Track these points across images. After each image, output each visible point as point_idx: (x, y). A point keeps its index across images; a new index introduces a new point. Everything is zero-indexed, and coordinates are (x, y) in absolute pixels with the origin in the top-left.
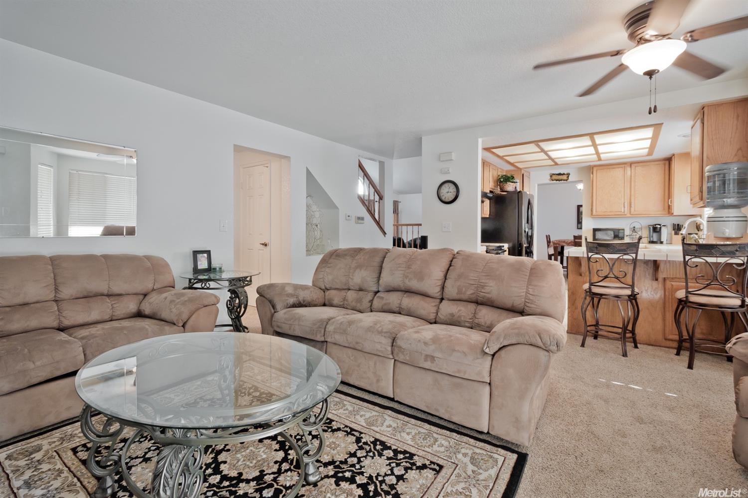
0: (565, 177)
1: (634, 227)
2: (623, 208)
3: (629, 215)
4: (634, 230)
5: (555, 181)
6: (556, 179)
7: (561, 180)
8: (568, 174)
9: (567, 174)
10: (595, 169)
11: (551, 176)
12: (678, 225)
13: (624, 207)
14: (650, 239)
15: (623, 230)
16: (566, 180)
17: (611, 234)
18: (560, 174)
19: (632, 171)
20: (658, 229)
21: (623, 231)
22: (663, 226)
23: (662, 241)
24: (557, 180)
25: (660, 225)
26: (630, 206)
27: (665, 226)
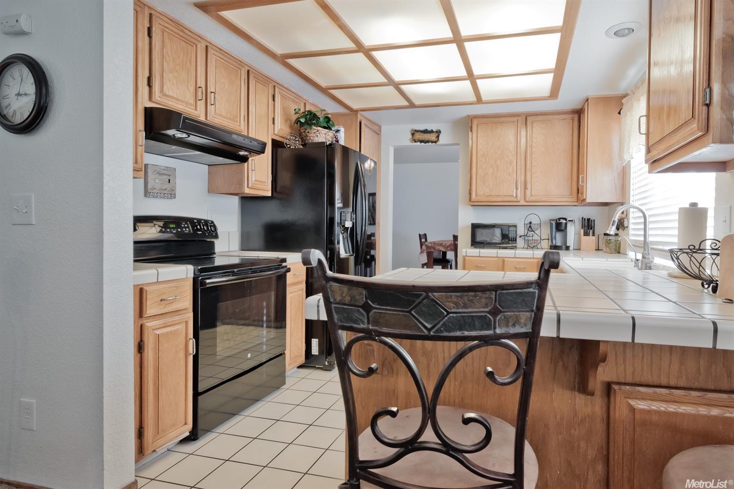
0: (433, 137)
1: (531, 223)
2: (515, 191)
3: (523, 203)
4: (530, 227)
5: (418, 143)
6: (421, 139)
7: (428, 142)
8: (439, 132)
9: (437, 132)
10: (475, 122)
11: (413, 134)
12: (589, 220)
13: (517, 189)
14: (552, 243)
15: (515, 226)
16: (436, 142)
17: (498, 232)
18: (426, 132)
19: (528, 129)
20: (563, 225)
21: (514, 229)
22: (569, 221)
23: (568, 245)
24: (421, 142)
25: (565, 219)
26: (525, 188)
27: (572, 221)
